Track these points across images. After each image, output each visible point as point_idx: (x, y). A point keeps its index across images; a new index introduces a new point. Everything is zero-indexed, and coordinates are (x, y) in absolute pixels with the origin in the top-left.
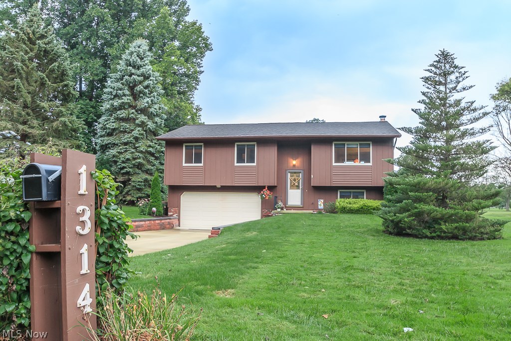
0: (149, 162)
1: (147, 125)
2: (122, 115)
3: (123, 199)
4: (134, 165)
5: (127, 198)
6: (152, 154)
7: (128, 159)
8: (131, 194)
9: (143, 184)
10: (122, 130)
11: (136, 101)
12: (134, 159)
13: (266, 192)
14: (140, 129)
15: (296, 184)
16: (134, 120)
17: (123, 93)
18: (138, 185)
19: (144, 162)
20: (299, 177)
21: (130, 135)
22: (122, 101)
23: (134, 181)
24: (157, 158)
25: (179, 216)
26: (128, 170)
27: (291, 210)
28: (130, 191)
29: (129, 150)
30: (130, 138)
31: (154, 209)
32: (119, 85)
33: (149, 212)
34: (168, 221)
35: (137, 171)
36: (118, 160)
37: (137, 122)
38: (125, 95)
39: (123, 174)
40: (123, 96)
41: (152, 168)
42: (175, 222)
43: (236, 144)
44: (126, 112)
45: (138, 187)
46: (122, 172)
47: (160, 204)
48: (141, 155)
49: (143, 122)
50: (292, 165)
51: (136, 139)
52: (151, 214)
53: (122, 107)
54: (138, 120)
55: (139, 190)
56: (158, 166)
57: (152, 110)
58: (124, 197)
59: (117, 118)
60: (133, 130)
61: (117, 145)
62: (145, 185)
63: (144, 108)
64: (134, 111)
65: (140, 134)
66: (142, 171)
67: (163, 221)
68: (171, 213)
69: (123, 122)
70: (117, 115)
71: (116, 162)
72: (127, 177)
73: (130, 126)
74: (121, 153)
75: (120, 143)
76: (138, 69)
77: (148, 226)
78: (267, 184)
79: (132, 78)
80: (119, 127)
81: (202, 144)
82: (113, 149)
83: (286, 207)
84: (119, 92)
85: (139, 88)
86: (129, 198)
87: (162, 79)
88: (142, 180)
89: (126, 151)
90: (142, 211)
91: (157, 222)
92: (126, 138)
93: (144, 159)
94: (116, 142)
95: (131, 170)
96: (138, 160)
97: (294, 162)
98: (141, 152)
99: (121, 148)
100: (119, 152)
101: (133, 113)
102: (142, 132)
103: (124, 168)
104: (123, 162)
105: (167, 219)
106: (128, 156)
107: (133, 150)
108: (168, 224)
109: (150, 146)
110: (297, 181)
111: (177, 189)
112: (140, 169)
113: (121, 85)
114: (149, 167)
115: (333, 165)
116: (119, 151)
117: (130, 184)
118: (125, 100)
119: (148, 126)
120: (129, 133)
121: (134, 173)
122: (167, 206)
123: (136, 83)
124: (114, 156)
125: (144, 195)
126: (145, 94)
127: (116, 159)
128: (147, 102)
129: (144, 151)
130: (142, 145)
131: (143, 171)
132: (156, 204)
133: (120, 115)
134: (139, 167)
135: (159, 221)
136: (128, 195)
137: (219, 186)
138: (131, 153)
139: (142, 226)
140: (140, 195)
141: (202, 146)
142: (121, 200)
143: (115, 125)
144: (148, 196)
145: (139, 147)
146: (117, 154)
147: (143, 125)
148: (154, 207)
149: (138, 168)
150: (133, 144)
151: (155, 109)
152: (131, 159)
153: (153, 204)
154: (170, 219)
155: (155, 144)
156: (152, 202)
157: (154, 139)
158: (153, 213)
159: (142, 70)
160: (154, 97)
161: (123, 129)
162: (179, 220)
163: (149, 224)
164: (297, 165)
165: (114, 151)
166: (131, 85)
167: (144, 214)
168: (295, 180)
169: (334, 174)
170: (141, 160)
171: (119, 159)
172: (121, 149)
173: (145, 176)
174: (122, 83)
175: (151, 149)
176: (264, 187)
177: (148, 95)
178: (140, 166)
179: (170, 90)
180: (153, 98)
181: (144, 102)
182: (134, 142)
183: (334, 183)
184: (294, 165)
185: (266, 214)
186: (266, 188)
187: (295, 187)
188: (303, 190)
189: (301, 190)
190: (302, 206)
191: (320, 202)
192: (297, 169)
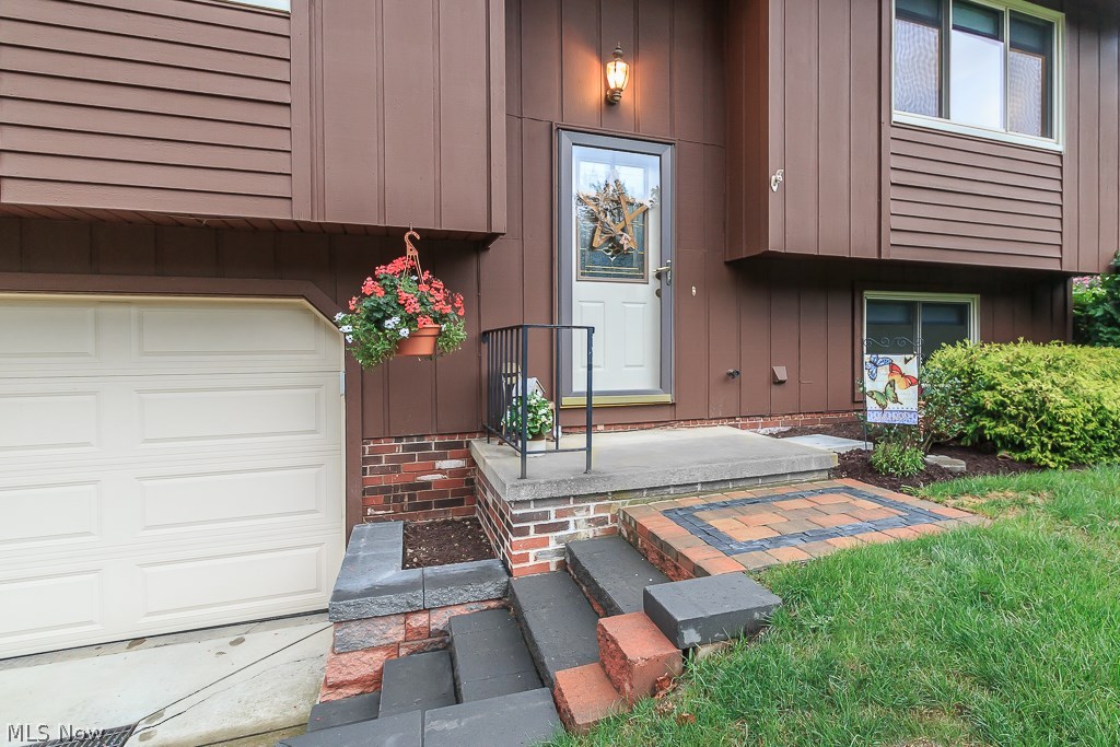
13: (406, 285)
15: (627, 242)
50: (595, 93)
78: (414, 213)
83: (561, 409)
97: (618, 77)
110: (629, 218)
115: (895, 119)
164: (629, 95)
183: (895, 239)
184: (611, 101)
185: (394, 479)
186: (412, 251)
187: (616, 259)
188: (671, 286)
189: (653, 284)
190: (667, 398)
191: (883, 374)
192: (631, 132)
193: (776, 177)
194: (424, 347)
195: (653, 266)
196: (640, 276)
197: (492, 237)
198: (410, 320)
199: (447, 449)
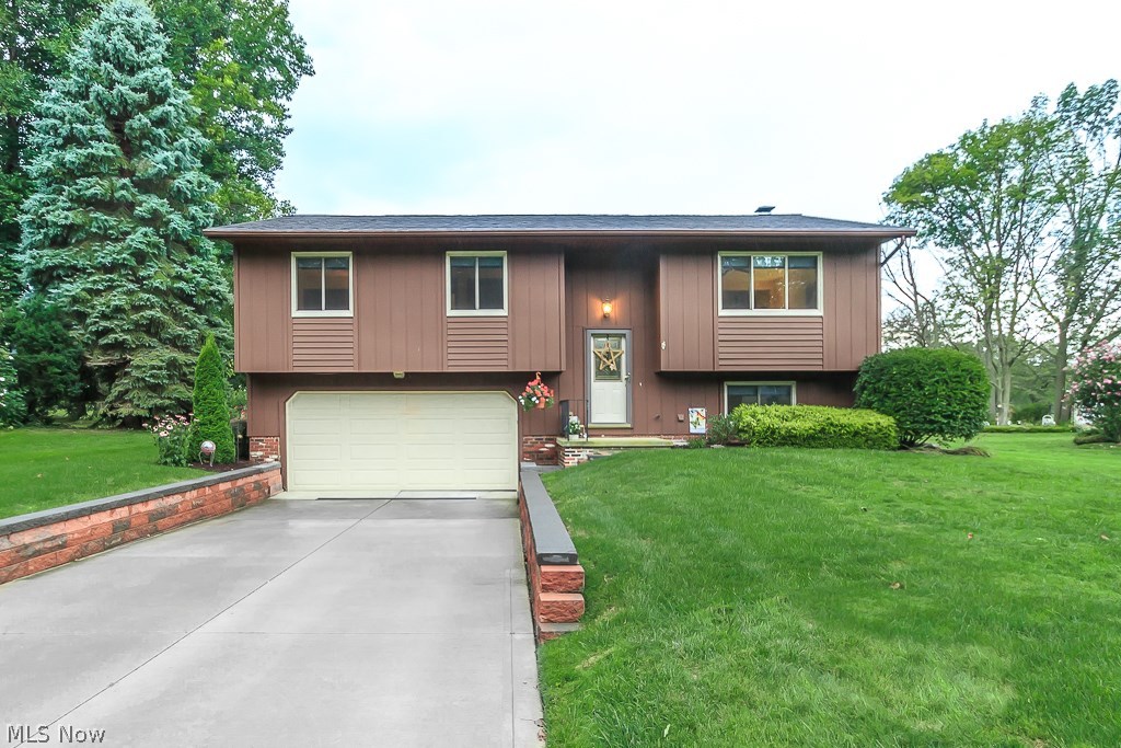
0: (177, 316)
1: (169, 221)
2: (92, 191)
3: (109, 413)
4: (137, 325)
5: (120, 410)
6: (186, 299)
7: (118, 309)
8: (131, 401)
9: (164, 372)
10: (94, 230)
11: (131, 159)
12: (137, 309)
13: (537, 388)
14: (150, 230)
15: (613, 367)
16: (131, 206)
17: (91, 131)
18: (152, 376)
19: (166, 318)
20: (619, 347)
21: (119, 246)
22: (90, 150)
23: (138, 367)
24: (199, 310)
25: (283, 460)
26: (121, 336)
27: (600, 436)
28: (127, 391)
29: (120, 286)
30: (119, 253)
31: (208, 445)
32: (79, 108)
33: (190, 454)
34: (255, 478)
35: (147, 339)
36: (90, 310)
37: (138, 210)
38: (98, 139)
39: (107, 348)
40: (91, 139)
41: (190, 332)
42: (274, 478)
43: (449, 254)
44: (106, 183)
45: (152, 381)
46: (103, 341)
47: (225, 430)
48: (154, 299)
49: (155, 214)
50: (599, 315)
51: (140, 257)
52: (198, 460)
53: (89, 167)
54: (141, 206)
55: (156, 388)
56: (203, 328)
57: (179, 182)
58: (111, 408)
59: (79, 197)
60: (128, 233)
61: (83, 270)
62: (170, 377)
63: (156, 175)
64: (126, 181)
65: (148, 244)
66: (160, 340)
67: (240, 482)
68: (259, 453)
69: (97, 210)
70: (79, 191)
71: (81, 317)
72: (117, 356)
73: (121, 222)
74: (98, 293)
75: (92, 267)
76: (132, 72)
77: (194, 507)
78: (539, 368)
79: (114, 92)
80: (85, 223)
81: (349, 254)
82: (71, 283)
83: (587, 429)
84: (79, 126)
85: (139, 121)
86: (124, 410)
87: (199, 111)
88: (160, 364)
89: (110, 288)
90: (169, 452)
91: (222, 487)
92: (107, 253)
93: (163, 310)
94: (81, 263)
95: (128, 337)
96: (149, 312)
97: (608, 308)
98: (156, 291)
99: (96, 278)
100: (89, 291)
101: (124, 187)
102: (155, 239)
103: (107, 331)
104: (104, 316)
105: (250, 474)
106: (118, 299)
107: (131, 286)
108: (255, 488)
109: (179, 277)
110: (614, 358)
111: (274, 385)
112: (156, 335)
113: (84, 109)
114: (180, 330)
115: (720, 314)
116: (89, 286)
117: (126, 374)
118: (99, 149)
119: (172, 225)
120: (117, 240)
121: (138, 346)
122: (244, 433)
123: (129, 108)
124: (75, 300)
125: (167, 402)
126: (156, 141)
127: (82, 309)
128: (165, 161)
129: (164, 288)
130: (158, 274)
131: (163, 342)
132: (212, 429)
133: (88, 189)
134: (153, 330)
135: (228, 485)
136: (125, 402)
137: (399, 373)
138: (125, 293)
139: (173, 510)
140: (158, 402)
141: (346, 260)
142: (105, 415)
143: (74, 217)
144: (185, 407)
145: (149, 277)
146: (84, 293)
147: (155, 219)
148: (208, 437)
149: (148, 332)
150: (132, 268)
151: (188, 181)
152: (127, 307)
153: (204, 429)
154: (260, 472)
155: (194, 271)
156: (201, 424)
157: (189, 262)
158: (207, 456)
159: (141, 75)
160: (183, 150)
161: (99, 228)
162: (283, 471)
163: (195, 499)
164: (612, 315)
165: (75, 286)
166: (114, 112)
167: (177, 463)
168: (608, 356)
169: (721, 338)
170: (156, 313)
171: (93, 307)
172: (95, 282)
173: (169, 353)
174: (85, 106)
175: (181, 285)
176: (531, 376)
177: (164, 145)
178: (153, 328)
179: (219, 161)
180: (180, 153)
181: (154, 162)
182: (134, 263)
183: (721, 362)
184: (605, 317)
185: (532, 449)
186: (538, 378)
187: (609, 374)
188: (631, 382)
189: (624, 382)
190: (629, 426)
191: (695, 415)
192: (614, 326)
193: (663, 345)
194: (542, 406)
195: (624, 376)
196: (619, 379)
197: (560, 372)
198: (538, 398)
199: (548, 441)
